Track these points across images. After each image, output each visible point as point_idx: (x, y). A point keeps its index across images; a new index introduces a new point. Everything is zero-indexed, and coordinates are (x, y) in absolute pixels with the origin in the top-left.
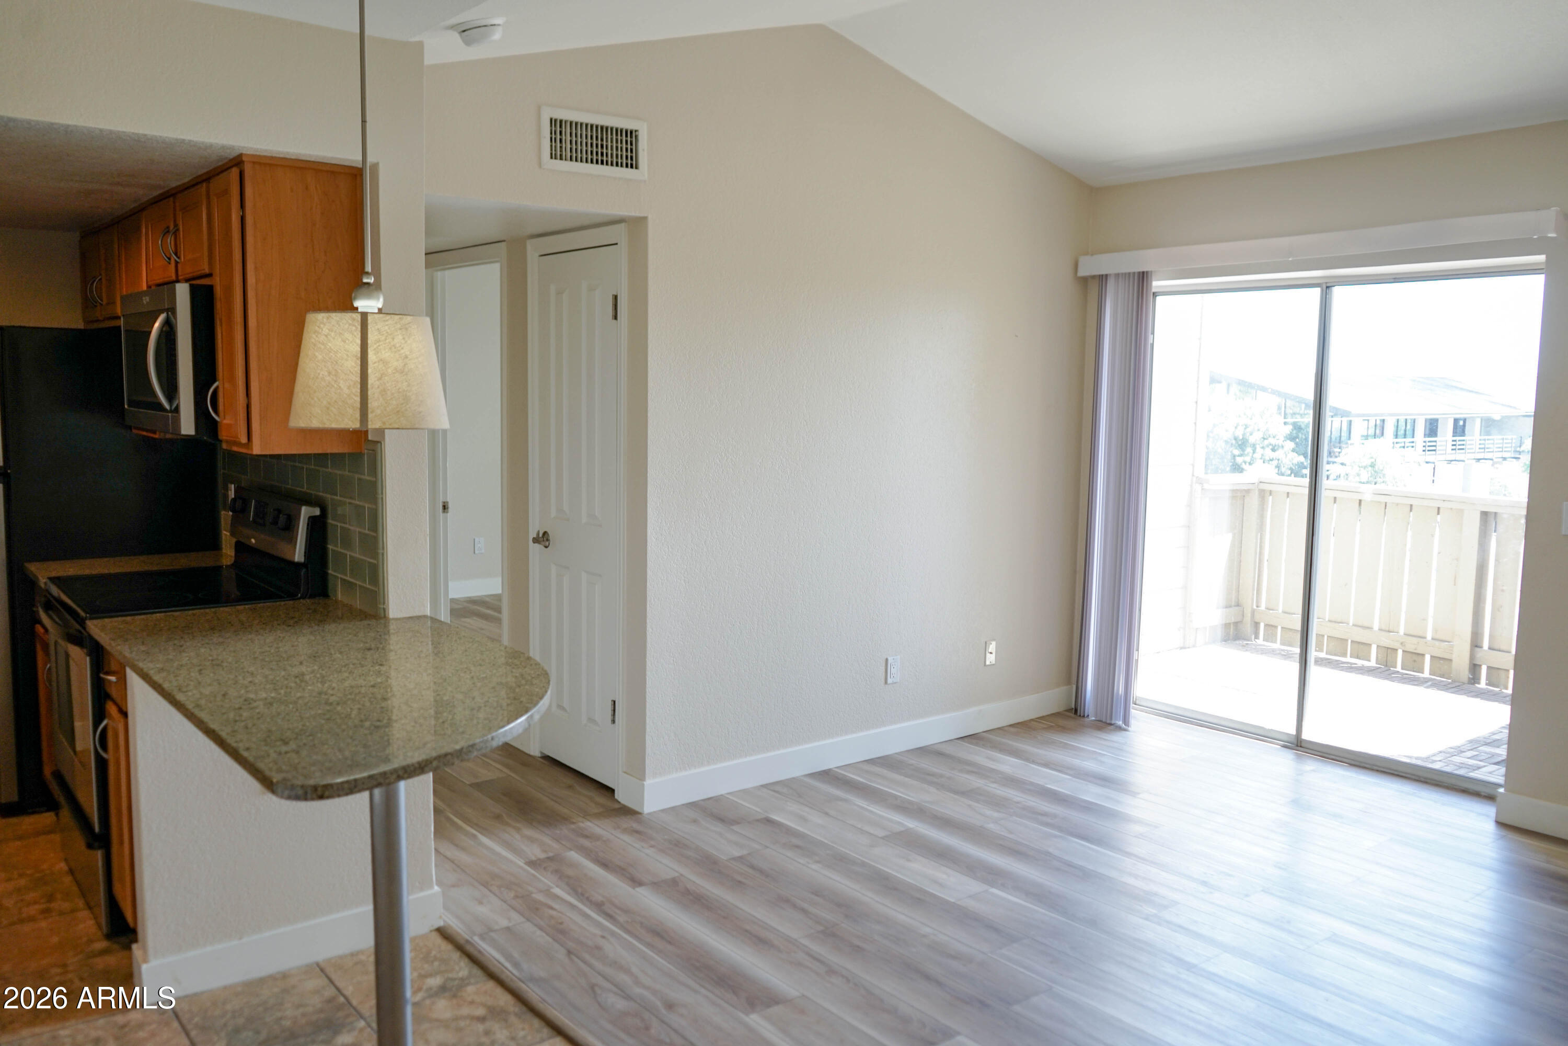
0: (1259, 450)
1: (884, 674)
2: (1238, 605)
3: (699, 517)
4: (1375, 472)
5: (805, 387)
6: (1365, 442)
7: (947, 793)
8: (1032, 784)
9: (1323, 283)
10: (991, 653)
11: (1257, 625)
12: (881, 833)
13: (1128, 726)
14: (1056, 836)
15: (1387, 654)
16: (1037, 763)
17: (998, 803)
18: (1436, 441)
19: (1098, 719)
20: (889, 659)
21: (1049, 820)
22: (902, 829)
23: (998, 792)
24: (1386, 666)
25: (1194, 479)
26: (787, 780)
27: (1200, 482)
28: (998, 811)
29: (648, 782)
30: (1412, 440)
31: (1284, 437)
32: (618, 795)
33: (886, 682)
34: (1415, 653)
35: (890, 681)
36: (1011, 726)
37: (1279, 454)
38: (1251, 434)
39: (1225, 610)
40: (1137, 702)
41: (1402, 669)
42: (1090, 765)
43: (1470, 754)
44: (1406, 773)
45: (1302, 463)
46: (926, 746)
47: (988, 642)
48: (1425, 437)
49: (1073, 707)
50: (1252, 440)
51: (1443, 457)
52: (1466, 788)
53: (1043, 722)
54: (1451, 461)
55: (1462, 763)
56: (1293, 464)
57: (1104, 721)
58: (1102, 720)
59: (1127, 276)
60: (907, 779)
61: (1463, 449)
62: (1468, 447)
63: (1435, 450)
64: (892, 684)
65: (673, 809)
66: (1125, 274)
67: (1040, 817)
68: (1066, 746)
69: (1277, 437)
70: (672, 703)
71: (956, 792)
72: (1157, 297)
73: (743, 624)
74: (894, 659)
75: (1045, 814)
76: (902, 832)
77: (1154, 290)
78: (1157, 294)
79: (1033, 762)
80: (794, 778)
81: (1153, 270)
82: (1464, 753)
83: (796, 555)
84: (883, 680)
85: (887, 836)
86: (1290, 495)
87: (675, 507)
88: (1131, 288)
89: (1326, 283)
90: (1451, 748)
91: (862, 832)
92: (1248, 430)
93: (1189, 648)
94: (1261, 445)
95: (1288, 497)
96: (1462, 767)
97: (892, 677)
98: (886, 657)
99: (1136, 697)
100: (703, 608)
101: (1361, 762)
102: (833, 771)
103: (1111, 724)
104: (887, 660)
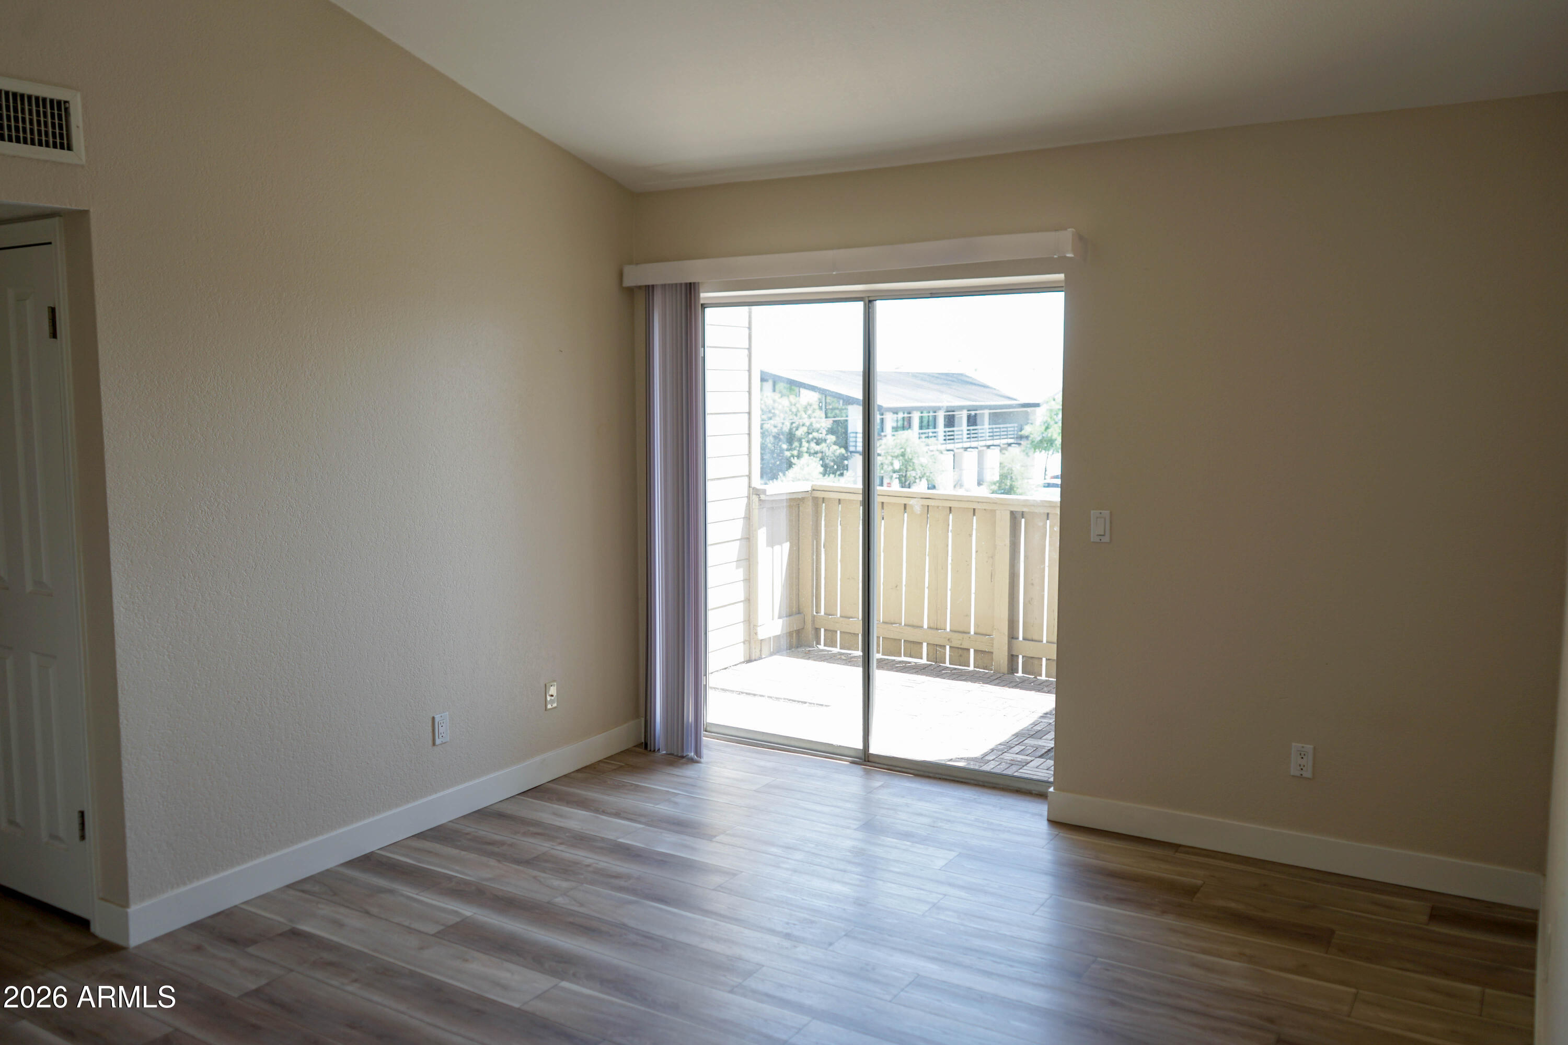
0: (805, 444)
1: (431, 734)
2: (799, 612)
3: (185, 578)
4: (906, 461)
5: (314, 415)
6: (895, 433)
7: (510, 865)
8: (603, 839)
9: (865, 297)
10: (552, 696)
11: (817, 631)
12: (432, 929)
13: (701, 758)
14: (631, 902)
15: (936, 651)
16: (608, 813)
17: (566, 869)
18: (953, 431)
19: (669, 753)
20: (436, 717)
21: (622, 883)
22: (458, 920)
23: (568, 855)
24: (936, 662)
25: (751, 490)
26: (319, 873)
27: (758, 492)
28: (567, 880)
29: (133, 909)
30: (934, 430)
31: (827, 431)
32: (96, 928)
33: (434, 744)
34: (961, 648)
35: (438, 742)
36: (578, 771)
37: (823, 446)
38: (797, 429)
39: (788, 618)
40: (708, 729)
41: (950, 664)
42: (664, 809)
43: (1017, 749)
44: (963, 778)
45: (843, 455)
46: (485, 808)
47: (547, 685)
48: (945, 428)
49: (643, 741)
50: (799, 433)
51: (960, 445)
52: (1019, 788)
53: (612, 762)
54: (967, 448)
55: (1012, 760)
56: (835, 456)
57: (675, 754)
58: (672, 752)
59: (674, 286)
60: (463, 853)
61: (976, 437)
62: (980, 435)
63: (953, 439)
64: (441, 744)
65: (170, 935)
66: (672, 285)
67: (613, 881)
68: (637, 789)
69: (820, 432)
70: (161, 807)
71: (518, 862)
72: (706, 309)
73: (251, 699)
74: (441, 716)
75: (618, 876)
76: (457, 923)
77: (702, 302)
78: (705, 306)
79: (604, 812)
80: (327, 870)
81: (700, 281)
82: (1012, 749)
83: (314, 612)
84: (430, 742)
85: (439, 932)
86: (842, 502)
87: (150, 568)
88: (679, 297)
89: (869, 297)
90: (1000, 744)
91: (410, 930)
92: (794, 425)
93: (755, 660)
94: (806, 439)
95: (839, 503)
96: (1012, 765)
97: (440, 736)
98: (432, 716)
99: (707, 723)
100: (197, 686)
101: (924, 772)
102: (376, 853)
103: (683, 757)
104: (433, 718)
